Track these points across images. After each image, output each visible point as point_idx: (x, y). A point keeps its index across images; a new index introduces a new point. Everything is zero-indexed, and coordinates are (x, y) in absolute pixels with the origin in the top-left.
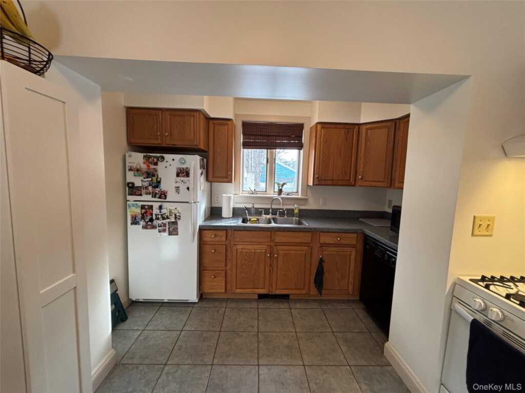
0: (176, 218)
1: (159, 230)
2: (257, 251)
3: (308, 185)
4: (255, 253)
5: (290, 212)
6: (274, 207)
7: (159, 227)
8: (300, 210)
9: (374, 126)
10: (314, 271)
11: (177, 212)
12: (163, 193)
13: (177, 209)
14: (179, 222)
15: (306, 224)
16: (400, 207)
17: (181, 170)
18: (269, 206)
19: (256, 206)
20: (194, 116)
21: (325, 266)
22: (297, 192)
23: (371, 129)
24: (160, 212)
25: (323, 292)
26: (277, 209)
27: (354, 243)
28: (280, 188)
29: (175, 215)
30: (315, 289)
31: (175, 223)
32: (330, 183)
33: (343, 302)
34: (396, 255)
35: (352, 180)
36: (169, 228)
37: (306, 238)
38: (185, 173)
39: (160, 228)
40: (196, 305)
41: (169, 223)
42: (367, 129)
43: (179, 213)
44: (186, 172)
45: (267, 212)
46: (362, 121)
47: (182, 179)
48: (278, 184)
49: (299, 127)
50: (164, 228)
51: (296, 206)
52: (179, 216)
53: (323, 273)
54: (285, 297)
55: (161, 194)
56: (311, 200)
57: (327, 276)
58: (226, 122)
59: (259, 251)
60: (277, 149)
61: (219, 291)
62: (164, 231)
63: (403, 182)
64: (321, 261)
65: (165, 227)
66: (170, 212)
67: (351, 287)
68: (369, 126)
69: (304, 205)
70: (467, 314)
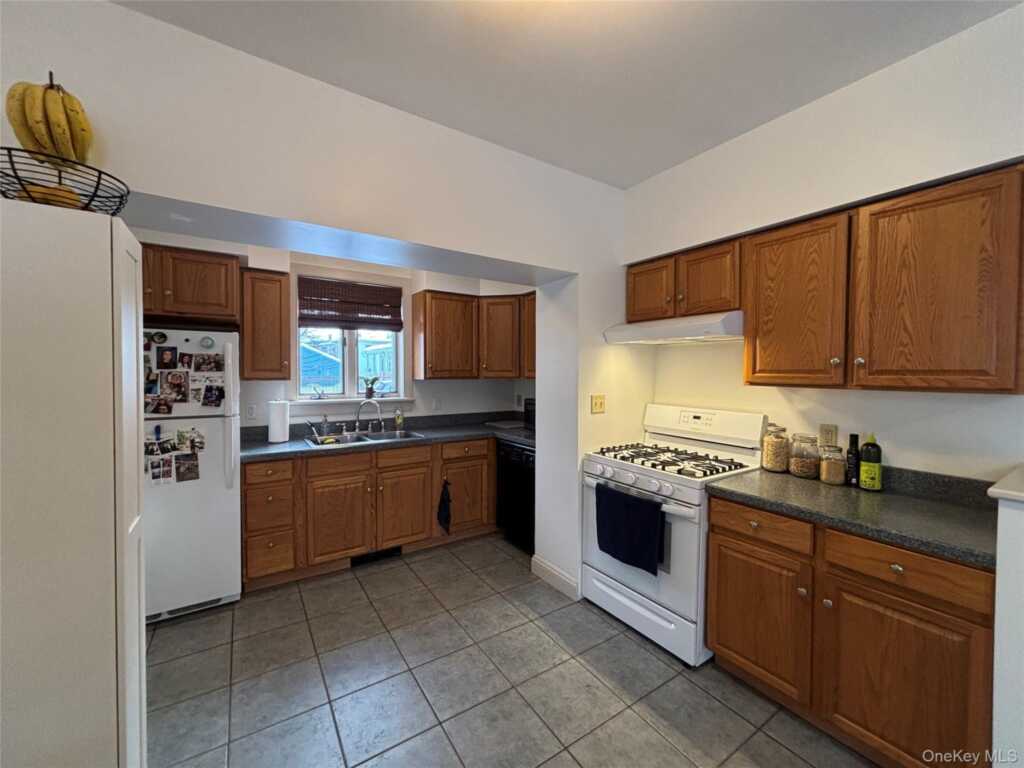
0: (193, 446)
1: (153, 474)
2: (348, 487)
3: (414, 380)
4: (346, 490)
5: (391, 424)
6: (362, 417)
7: (153, 467)
8: (406, 420)
9: (498, 300)
10: (436, 503)
11: (195, 435)
12: (163, 402)
13: (197, 429)
14: (200, 454)
15: (419, 435)
16: (534, 400)
17: (204, 359)
18: (352, 418)
19: (331, 419)
20: (226, 265)
21: (451, 489)
22: (396, 392)
23: (493, 304)
24: (158, 439)
25: (452, 529)
26: (368, 421)
27: (485, 452)
28: (370, 386)
29: (192, 441)
30: (440, 528)
31: (193, 456)
32: (447, 374)
33: (476, 538)
34: (534, 452)
35: (475, 371)
36: (178, 469)
37: (422, 454)
38: (213, 365)
39: (156, 470)
40: (237, 606)
41: (177, 458)
42: (489, 304)
43: (199, 436)
44: (214, 362)
45: (351, 426)
46: (481, 294)
47: (207, 374)
48: (366, 381)
49: (396, 293)
50: (166, 469)
51: (398, 412)
52: (201, 443)
53: (450, 501)
54: (394, 553)
55: (159, 405)
56: (419, 403)
57: (453, 505)
58: (277, 277)
59: (352, 486)
60: (360, 328)
61: (284, 567)
62: (167, 474)
63: (534, 371)
64: (446, 484)
65: (170, 466)
66: (181, 437)
67: (485, 513)
68: (490, 300)
69: (410, 410)
70: (593, 482)
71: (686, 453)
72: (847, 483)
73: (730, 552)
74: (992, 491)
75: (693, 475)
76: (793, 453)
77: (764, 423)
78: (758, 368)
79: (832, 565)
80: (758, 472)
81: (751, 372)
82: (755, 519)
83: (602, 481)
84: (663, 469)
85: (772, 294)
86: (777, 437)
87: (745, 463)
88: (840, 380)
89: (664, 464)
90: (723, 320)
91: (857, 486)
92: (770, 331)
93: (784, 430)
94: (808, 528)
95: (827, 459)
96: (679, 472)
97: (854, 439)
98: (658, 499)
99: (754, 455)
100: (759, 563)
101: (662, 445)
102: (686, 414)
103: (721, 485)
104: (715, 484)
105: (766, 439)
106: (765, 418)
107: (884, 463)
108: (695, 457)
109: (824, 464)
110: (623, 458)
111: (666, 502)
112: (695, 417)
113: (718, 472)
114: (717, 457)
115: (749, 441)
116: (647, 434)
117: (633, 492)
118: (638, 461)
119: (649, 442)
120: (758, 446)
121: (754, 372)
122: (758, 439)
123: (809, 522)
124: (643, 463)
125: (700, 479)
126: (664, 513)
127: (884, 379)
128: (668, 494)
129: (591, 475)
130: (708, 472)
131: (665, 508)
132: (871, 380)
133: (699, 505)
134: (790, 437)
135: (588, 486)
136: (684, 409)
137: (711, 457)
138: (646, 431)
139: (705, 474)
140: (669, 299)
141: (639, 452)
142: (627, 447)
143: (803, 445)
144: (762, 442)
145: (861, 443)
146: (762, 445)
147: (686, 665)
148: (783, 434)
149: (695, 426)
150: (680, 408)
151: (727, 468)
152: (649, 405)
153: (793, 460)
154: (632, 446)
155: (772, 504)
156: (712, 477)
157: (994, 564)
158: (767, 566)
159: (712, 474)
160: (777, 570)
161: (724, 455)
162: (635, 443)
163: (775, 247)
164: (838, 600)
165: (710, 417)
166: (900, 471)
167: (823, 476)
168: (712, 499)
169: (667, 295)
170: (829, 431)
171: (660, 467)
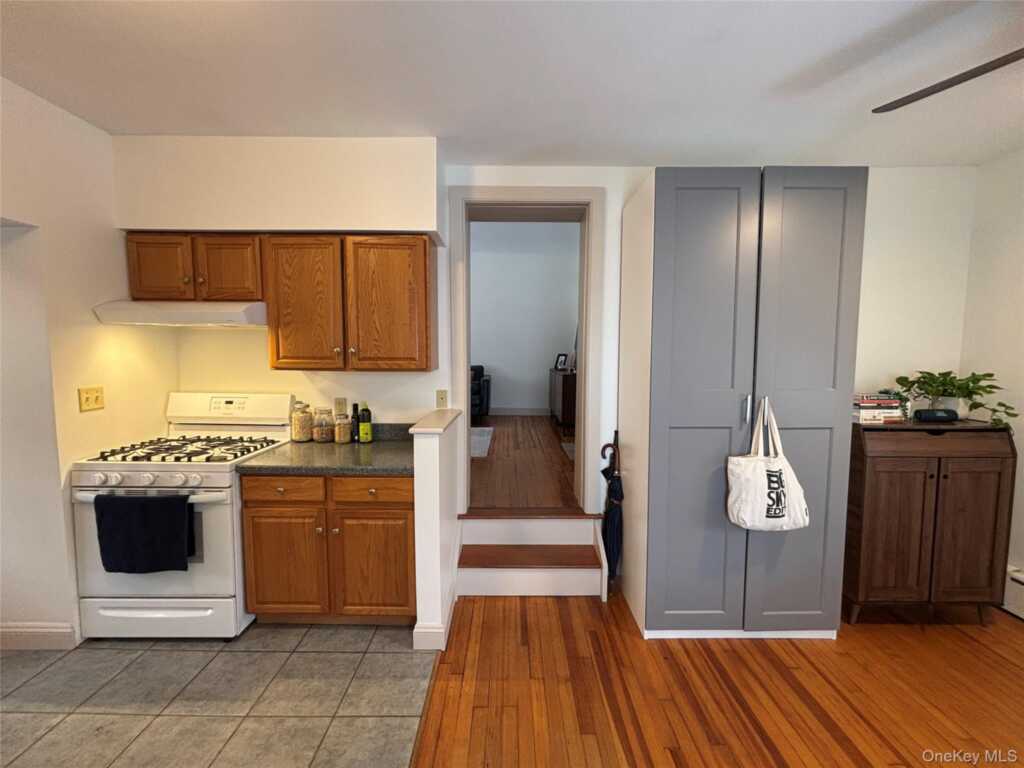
70: (91, 496)
71: (219, 439)
72: (353, 441)
73: (263, 520)
74: (411, 430)
75: (224, 459)
76: (316, 422)
77: (291, 402)
78: (281, 355)
79: (338, 503)
80: (289, 445)
81: (275, 358)
82: (281, 485)
83: (103, 492)
84: (189, 460)
85: (289, 291)
86: (304, 412)
87: (276, 439)
88: (341, 364)
89: (190, 456)
90: (247, 309)
91: (358, 441)
92: (289, 324)
93: (308, 406)
94: (320, 481)
95: (339, 424)
96: (208, 460)
97: (355, 407)
98: (184, 492)
99: (284, 431)
100: (286, 520)
101: (190, 435)
102: (218, 400)
103: (254, 463)
104: (247, 464)
105: (294, 415)
106: (293, 397)
107: (373, 422)
108: (229, 442)
109: (337, 429)
110: (135, 459)
111: (193, 493)
112: (228, 402)
113: (249, 451)
114: (251, 438)
115: (279, 419)
116: (171, 426)
117: (152, 493)
118: (156, 459)
119: (175, 434)
120: (288, 422)
121: (278, 358)
122: (287, 416)
123: (320, 476)
124: (163, 459)
125: (232, 462)
126: (192, 505)
127: (367, 364)
128: (195, 484)
129: (82, 488)
130: (239, 454)
131: (193, 499)
132: (360, 365)
133: (229, 487)
134: (313, 412)
135: (83, 503)
136: (215, 395)
137: (245, 439)
138: (170, 423)
139: (236, 456)
140: (186, 280)
141: (160, 447)
142: (143, 445)
143: (323, 416)
144: (291, 418)
145: (360, 408)
146: (291, 421)
147: (227, 640)
148: (308, 410)
149: (228, 412)
150: (211, 395)
151: (259, 446)
152: (172, 394)
153: (315, 430)
154: (151, 442)
155: (294, 469)
156: (244, 457)
157: (413, 472)
158: (293, 520)
159: (243, 454)
160: (300, 520)
161: (257, 435)
162: (155, 439)
163: (291, 250)
164: (342, 527)
165: (242, 400)
166: (383, 425)
167: (337, 438)
168: (244, 478)
169: (185, 276)
170: (341, 403)
171: (186, 459)
